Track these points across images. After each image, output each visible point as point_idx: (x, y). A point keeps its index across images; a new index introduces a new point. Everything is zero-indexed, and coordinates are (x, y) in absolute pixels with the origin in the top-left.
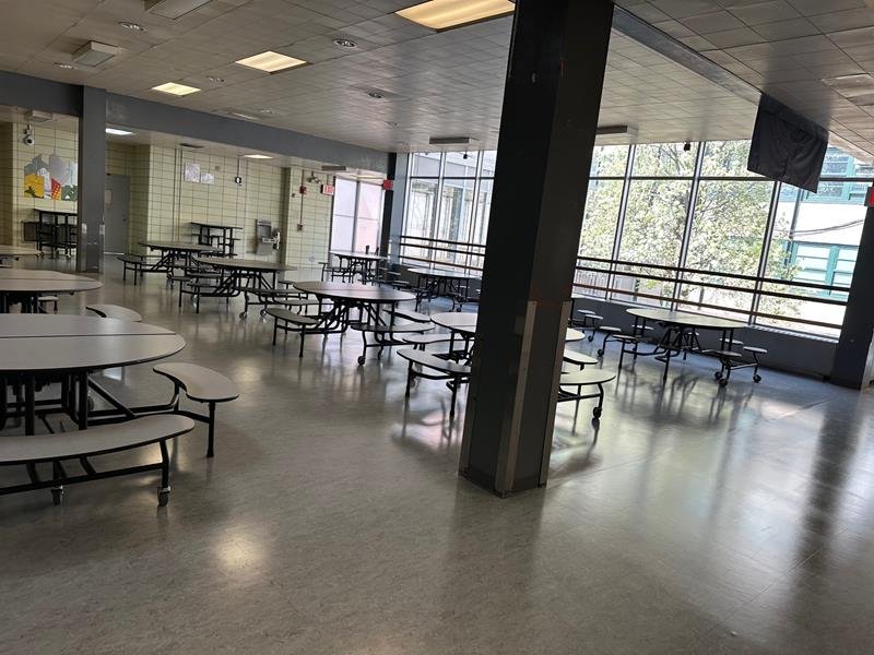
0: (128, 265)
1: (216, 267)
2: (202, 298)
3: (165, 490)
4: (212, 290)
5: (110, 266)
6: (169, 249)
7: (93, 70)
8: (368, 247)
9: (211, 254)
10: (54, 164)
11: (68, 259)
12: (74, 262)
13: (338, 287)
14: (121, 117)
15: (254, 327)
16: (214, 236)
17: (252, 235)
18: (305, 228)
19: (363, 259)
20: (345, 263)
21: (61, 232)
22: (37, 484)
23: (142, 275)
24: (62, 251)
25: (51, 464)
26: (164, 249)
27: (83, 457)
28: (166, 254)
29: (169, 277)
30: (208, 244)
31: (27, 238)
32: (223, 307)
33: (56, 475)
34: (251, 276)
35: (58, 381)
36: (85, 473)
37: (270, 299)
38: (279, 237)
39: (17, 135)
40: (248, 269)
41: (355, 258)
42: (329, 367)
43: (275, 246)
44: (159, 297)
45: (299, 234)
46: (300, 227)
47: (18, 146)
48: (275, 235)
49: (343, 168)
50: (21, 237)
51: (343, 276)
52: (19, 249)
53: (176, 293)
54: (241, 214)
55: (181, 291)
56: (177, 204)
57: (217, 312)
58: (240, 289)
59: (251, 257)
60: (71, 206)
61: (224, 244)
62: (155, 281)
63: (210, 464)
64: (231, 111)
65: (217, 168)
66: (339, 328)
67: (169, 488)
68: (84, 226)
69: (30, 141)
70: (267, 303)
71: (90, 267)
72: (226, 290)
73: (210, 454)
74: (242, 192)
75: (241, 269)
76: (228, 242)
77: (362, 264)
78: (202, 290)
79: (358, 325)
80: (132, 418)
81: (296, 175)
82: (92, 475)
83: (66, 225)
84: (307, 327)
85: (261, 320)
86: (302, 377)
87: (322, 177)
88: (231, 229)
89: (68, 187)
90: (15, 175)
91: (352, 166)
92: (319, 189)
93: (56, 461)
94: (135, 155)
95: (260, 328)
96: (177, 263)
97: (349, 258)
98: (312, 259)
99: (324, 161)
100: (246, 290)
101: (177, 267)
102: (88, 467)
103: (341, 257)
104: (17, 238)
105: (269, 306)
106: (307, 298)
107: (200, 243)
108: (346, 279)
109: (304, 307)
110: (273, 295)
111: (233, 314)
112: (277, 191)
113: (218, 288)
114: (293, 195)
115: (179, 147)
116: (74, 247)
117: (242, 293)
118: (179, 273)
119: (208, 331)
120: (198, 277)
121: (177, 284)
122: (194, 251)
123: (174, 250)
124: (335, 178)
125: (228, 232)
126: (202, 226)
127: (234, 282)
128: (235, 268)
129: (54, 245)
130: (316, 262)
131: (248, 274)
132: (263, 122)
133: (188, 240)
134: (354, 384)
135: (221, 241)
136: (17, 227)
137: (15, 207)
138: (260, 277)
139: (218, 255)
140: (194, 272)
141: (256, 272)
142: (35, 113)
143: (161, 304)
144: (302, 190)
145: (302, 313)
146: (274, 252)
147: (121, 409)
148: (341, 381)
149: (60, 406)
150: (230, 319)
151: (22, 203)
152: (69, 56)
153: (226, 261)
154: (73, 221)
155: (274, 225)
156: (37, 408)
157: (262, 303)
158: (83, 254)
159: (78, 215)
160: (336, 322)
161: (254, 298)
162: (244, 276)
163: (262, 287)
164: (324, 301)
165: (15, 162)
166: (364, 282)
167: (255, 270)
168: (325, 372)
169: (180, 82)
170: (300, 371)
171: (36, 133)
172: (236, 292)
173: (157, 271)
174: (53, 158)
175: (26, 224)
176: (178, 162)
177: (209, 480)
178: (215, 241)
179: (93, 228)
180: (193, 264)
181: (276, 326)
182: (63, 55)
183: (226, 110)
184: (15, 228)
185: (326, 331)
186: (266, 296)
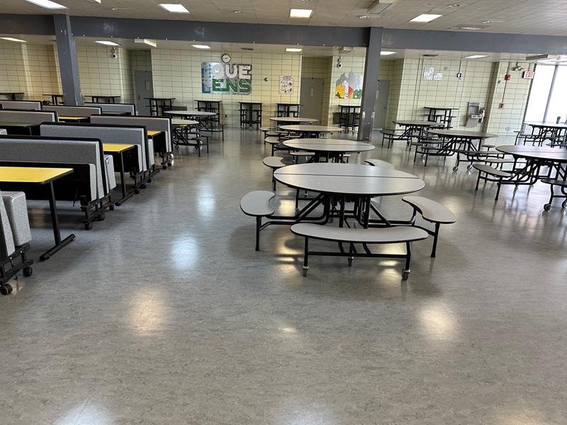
0: (386, 136)
1: (440, 136)
2: (429, 157)
3: (407, 271)
4: (435, 152)
5: (376, 136)
6: (411, 125)
7: (378, 16)
8: (559, 118)
9: (435, 128)
10: (351, 78)
11: (353, 133)
12: (356, 135)
13: (529, 149)
14: (389, 43)
15: (462, 177)
16: (438, 116)
17: (464, 114)
18: (505, 106)
19: (553, 127)
20: (537, 131)
21: (351, 118)
22: (343, 254)
23: (392, 142)
24: (350, 129)
25: (349, 244)
26: (407, 125)
27: (364, 243)
28: (408, 128)
29: (408, 143)
30: (434, 121)
31: (335, 122)
32: (441, 163)
33: (351, 251)
34: (463, 142)
35: (352, 201)
36: (365, 253)
37: (475, 158)
38: (484, 114)
39: (334, 63)
40: (462, 137)
41: (547, 127)
42: (516, 209)
43: (480, 120)
44: (401, 156)
45: (500, 111)
46: (501, 106)
47: (334, 69)
48: (481, 112)
49: (545, 56)
50: (331, 122)
51: (534, 141)
52: (331, 128)
53: (413, 153)
54: (458, 99)
55: (416, 152)
56: (417, 96)
57: (437, 166)
58: (454, 151)
59: (463, 129)
60: (358, 102)
61: (445, 121)
62: (399, 145)
63: (432, 261)
64: (460, 27)
65: (445, 69)
66: (529, 182)
67: (409, 271)
68: (364, 113)
69: (340, 66)
70: (473, 160)
71: (364, 137)
72: (444, 151)
73: (433, 255)
74: (461, 84)
75: (457, 137)
76: (447, 119)
77: (552, 132)
78: (430, 152)
79: (547, 180)
80: (390, 226)
81: (503, 67)
82: (369, 254)
83: (354, 114)
84: (504, 179)
85: (467, 172)
86: (496, 214)
87: (525, 66)
88: (450, 110)
89: (356, 90)
90: (331, 86)
91: (553, 54)
92: (521, 75)
93: (352, 243)
94: (394, 66)
95: (466, 178)
96: (414, 134)
97: (541, 127)
98: (508, 129)
99: (528, 53)
100: (459, 152)
101: (414, 137)
102: (366, 249)
103: (534, 127)
104: (330, 122)
105: (474, 163)
106: (503, 158)
107: (429, 120)
108: (536, 144)
109: (500, 164)
110: (478, 155)
111: (447, 168)
112: (486, 80)
113: (440, 150)
114: (499, 82)
115: (422, 57)
116: (357, 126)
117: (456, 154)
118: (415, 140)
119: (431, 178)
120: (427, 143)
121: (414, 147)
122: (425, 126)
123: (413, 125)
124: (536, 65)
125: (448, 112)
126: (431, 109)
127: (451, 146)
128: (453, 136)
129: (347, 125)
130: (512, 131)
131: (461, 141)
132: (484, 31)
133: (421, 119)
134: (538, 225)
135: (443, 118)
136: (330, 116)
137: (330, 105)
138: (470, 143)
139: (439, 128)
140: (425, 139)
141: (467, 139)
142: (345, 49)
143: (402, 159)
144: (507, 78)
145: (499, 169)
146: (479, 125)
147: (383, 220)
148: (527, 220)
149: (353, 214)
150: (445, 171)
151: (334, 102)
152: (366, 10)
153: (444, 132)
154: (358, 111)
155: (481, 105)
156: (345, 214)
157: (469, 160)
158: (362, 130)
159: (362, 107)
160: (527, 177)
161: (463, 157)
162: (459, 141)
163: (471, 150)
164: (519, 160)
165: (332, 79)
166: (552, 146)
167: (466, 137)
168: (514, 213)
169: (429, 12)
170: (494, 209)
171: (344, 59)
172: (452, 153)
173: (402, 139)
174: (351, 74)
175: (335, 114)
176: (420, 68)
177: (431, 271)
178: (439, 119)
179: (369, 115)
180: (424, 134)
181: (480, 177)
182: (362, 10)
183: (456, 27)
184: (329, 117)
185: (517, 183)
186: (473, 156)
